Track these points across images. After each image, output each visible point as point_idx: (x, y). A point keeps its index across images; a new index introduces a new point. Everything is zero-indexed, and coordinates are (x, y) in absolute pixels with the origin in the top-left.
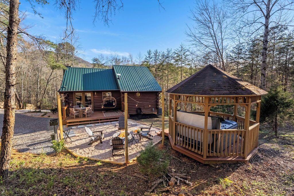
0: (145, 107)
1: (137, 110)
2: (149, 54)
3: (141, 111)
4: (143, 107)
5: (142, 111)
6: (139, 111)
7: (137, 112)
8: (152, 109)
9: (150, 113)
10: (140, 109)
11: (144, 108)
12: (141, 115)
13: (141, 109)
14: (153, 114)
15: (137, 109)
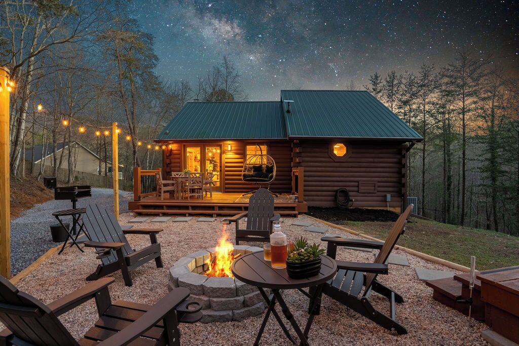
0: (362, 189)
1: (335, 196)
2: (375, 84)
3: (348, 199)
4: (356, 189)
5: (351, 198)
6: (341, 199)
7: (335, 200)
8: (385, 196)
9: (379, 208)
10: (345, 193)
11: (358, 192)
12: (347, 210)
13: (351, 193)
14: (387, 211)
15: (336, 191)
